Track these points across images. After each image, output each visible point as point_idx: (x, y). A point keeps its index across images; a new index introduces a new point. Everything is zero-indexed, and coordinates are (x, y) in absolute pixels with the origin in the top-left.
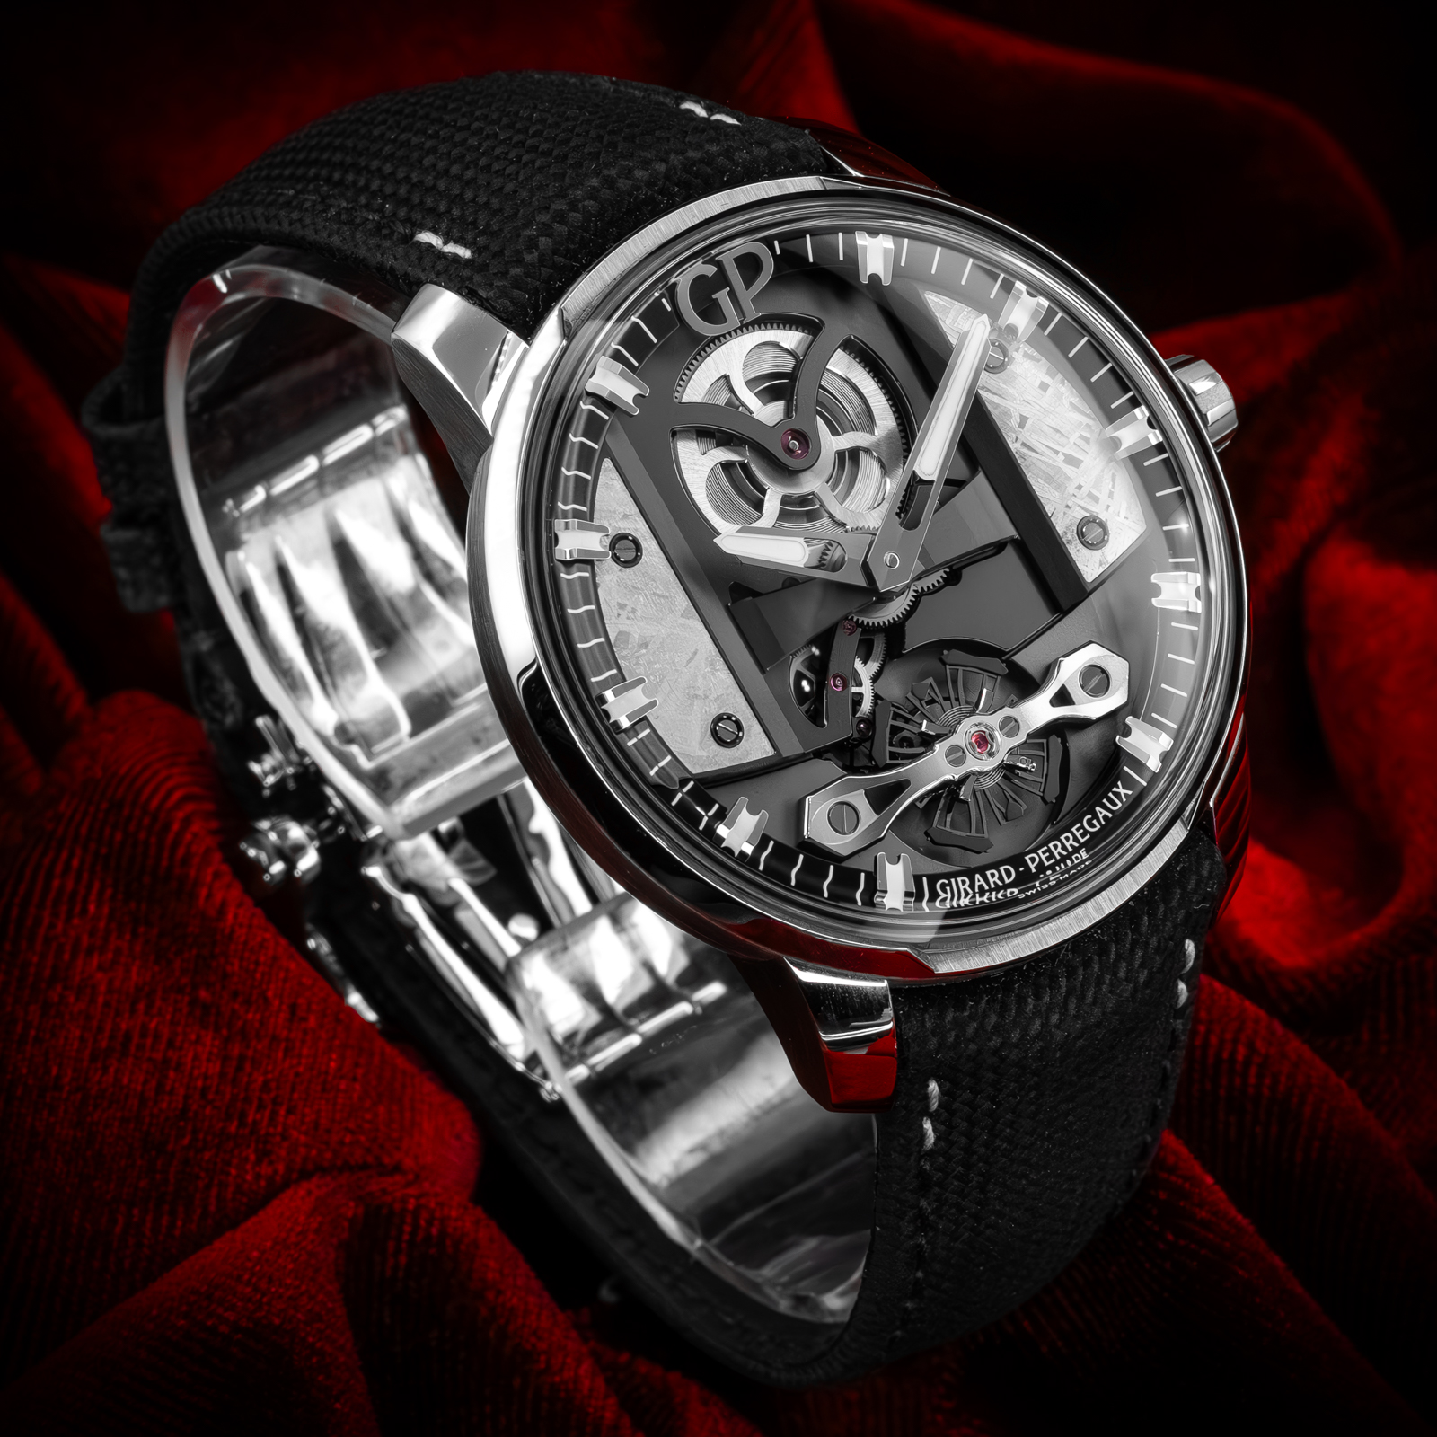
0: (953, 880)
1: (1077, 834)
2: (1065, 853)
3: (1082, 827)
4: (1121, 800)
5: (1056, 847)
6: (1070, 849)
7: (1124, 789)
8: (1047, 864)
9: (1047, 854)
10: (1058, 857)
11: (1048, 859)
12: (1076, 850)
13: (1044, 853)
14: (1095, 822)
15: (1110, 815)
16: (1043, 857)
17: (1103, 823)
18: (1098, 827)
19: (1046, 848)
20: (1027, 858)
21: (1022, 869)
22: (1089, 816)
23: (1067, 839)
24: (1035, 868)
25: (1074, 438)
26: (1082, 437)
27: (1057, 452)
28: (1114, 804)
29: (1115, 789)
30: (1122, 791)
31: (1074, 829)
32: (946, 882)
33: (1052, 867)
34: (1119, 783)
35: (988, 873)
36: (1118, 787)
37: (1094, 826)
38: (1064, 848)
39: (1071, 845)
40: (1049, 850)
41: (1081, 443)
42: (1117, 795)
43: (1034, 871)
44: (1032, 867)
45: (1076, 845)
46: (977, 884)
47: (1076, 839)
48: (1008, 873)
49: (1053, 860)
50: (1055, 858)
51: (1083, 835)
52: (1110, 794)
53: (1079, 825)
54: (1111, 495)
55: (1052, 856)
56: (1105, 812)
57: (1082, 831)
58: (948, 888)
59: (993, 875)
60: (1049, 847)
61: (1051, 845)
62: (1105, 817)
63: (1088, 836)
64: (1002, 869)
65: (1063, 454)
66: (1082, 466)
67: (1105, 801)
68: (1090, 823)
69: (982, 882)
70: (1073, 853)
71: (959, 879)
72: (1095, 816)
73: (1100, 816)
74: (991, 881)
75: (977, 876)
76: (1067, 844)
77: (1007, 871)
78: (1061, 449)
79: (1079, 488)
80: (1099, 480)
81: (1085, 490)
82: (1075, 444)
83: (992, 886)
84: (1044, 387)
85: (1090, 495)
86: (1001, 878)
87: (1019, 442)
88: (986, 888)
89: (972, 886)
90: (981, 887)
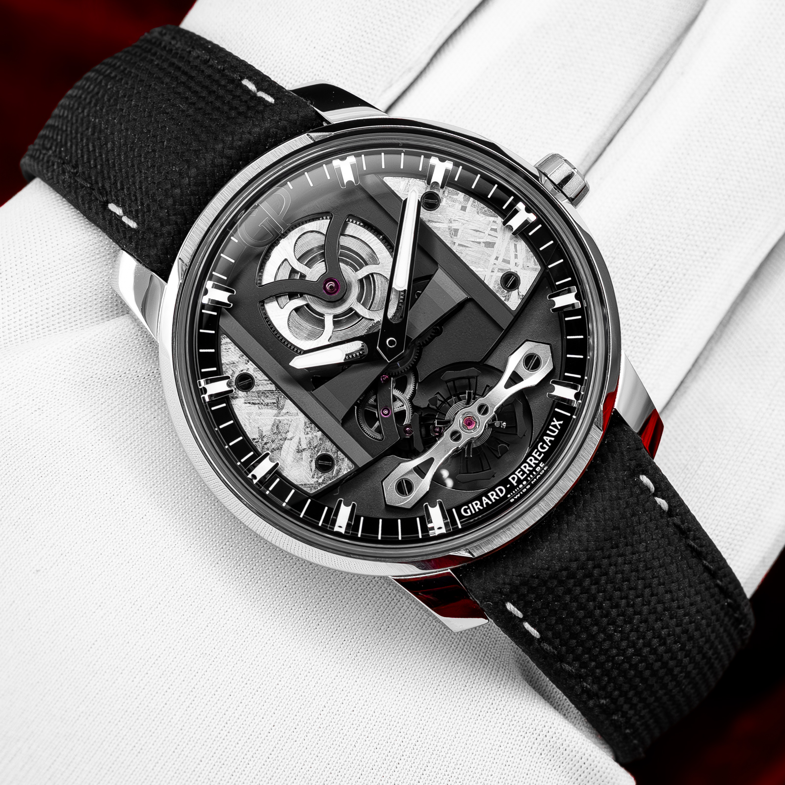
0: (470, 505)
1: (536, 456)
2: (531, 469)
3: (538, 451)
4: (557, 428)
5: (525, 467)
6: (534, 466)
7: (558, 421)
8: (522, 478)
9: (521, 473)
10: (528, 472)
11: (522, 475)
12: (537, 465)
13: (519, 472)
14: (545, 445)
15: (553, 439)
16: (519, 475)
17: (550, 444)
18: (547, 448)
20: (510, 479)
21: (508, 486)
22: (541, 443)
23: (531, 460)
24: (516, 482)
25: (488, 231)
26: (492, 229)
27: (479, 243)
28: (554, 432)
29: (552, 423)
30: (557, 423)
31: (533, 454)
32: (466, 507)
33: (525, 479)
34: (554, 419)
35: (489, 494)
36: (554, 422)
37: (545, 448)
38: (530, 466)
39: (534, 463)
41: (493, 233)
42: (555, 426)
43: (515, 484)
45: (537, 462)
46: (484, 502)
47: (536, 459)
48: (501, 491)
49: (526, 475)
50: (526, 473)
51: (539, 455)
52: (551, 427)
53: (536, 450)
54: (516, 257)
55: (524, 473)
56: (549, 438)
57: (538, 453)
58: (468, 511)
59: (492, 495)
60: (521, 469)
61: (522, 467)
62: (550, 441)
63: (543, 455)
64: (497, 489)
65: (483, 242)
66: (496, 246)
67: (548, 432)
68: (542, 448)
69: (487, 501)
70: (536, 467)
71: (474, 503)
72: (545, 442)
73: (547, 441)
74: (492, 498)
75: (483, 498)
76: (532, 463)
77: (499, 489)
78: (481, 240)
79: (497, 258)
80: (507, 250)
81: (500, 259)
82: (489, 235)
83: (494, 501)
84: (464, 208)
85: (504, 261)
86: (497, 495)
87: (456, 244)
88: (490, 503)
89: (482, 505)
90: (487, 503)
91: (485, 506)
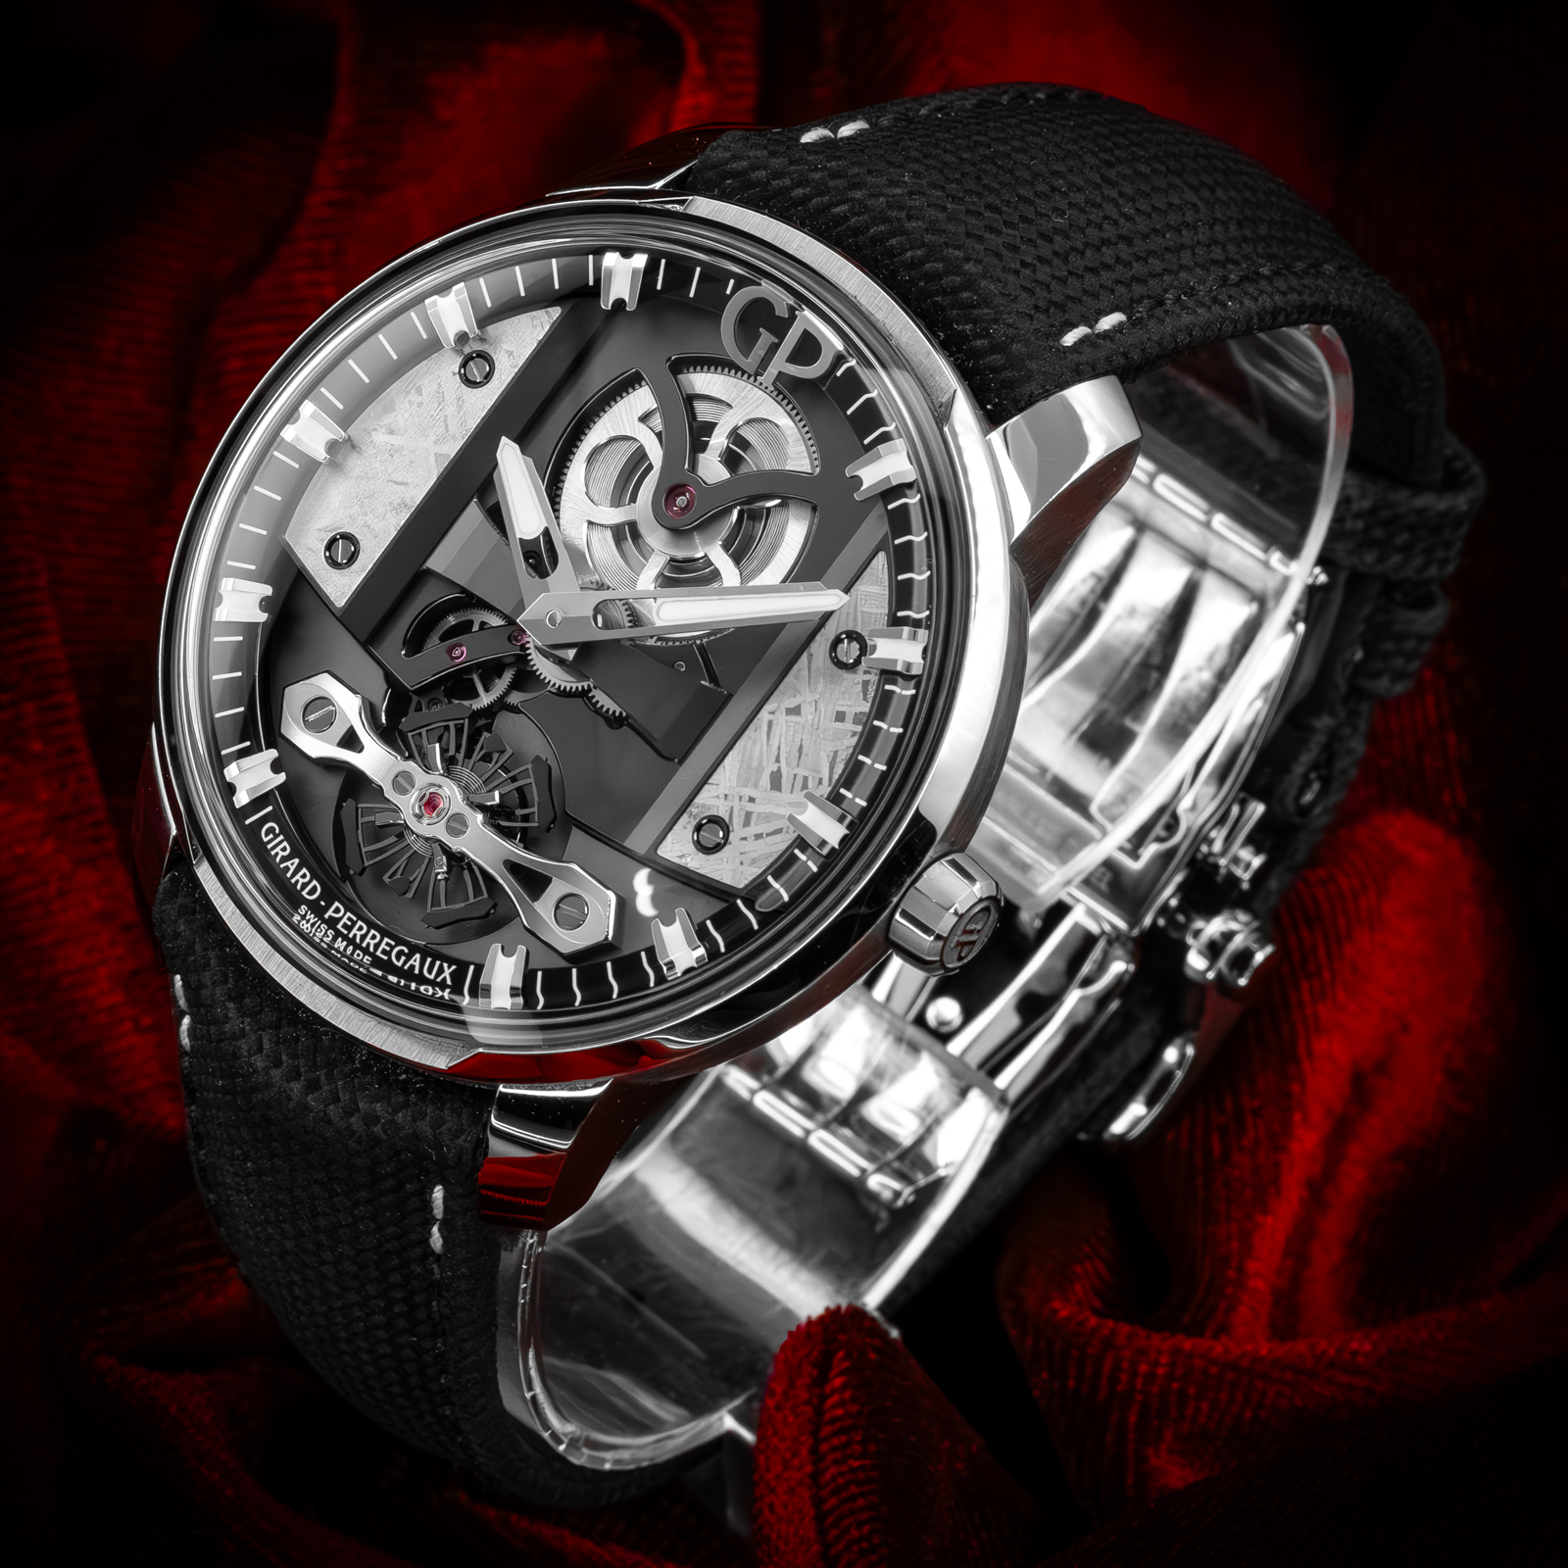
0: (281, 837)
1: (383, 946)
2: (358, 940)
3: (392, 948)
4: (437, 975)
5: (360, 928)
6: (364, 945)
7: (451, 974)
8: (339, 926)
9: (349, 923)
10: (351, 936)
11: (345, 926)
12: (366, 951)
13: (349, 919)
14: (403, 958)
15: (417, 971)
16: (345, 920)
17: (406, 968)
18: (399, 964)
19: (355, 919)
20: (337, 904)
21: (323, 903)
22: (406, 951)
23: (374, 937)
24: (330, 917)
25: (801, 772)
26: (806, 779)
27: (778, 760)
28: (430, 971)
29: (445, 965)
30: (447, 973)
31: (386, 940)
32: (277, 831)
33: (338, 934)
34: (454, 967)
35: (304, 870)
36: (449, 967)
37: (398, 959)
38: (363, 937)
39: (368, 944)
40: (354, 923)
41: (799, 782)
42: (441, 970)
43: (326, 916)
44: (330, 913)
45: (371, 949)
46: (288, 863)
47: (377, 946)
48: (312, 891)
49: (345, 932)
50: (349, 933)
51: (384, 952)
52: (438, 963)
53: (393, 943)
54: (758, 836)
55: (349, 928)
56: (417, 964)
57: (388, 949)
58: (271, 836)
59: (304, 876)
60: (356, 922)
61: (360, 923)
62: (412, 967)
63: (386, 958)
64: (314, 882)
65: (779, 767)
66: (776, 794)
67: (429, 960)
68: (399, 954)
69: (292, 868)
70: (362, 949)
71: (285, 844)
72: (409, 957)
73: (411, 962)
74: (298, 877)
75: (297, 861)
76: (368, 940)
77: (315, 888)
78: (783, 763)
79: (752, 800)
80: (768, 817)
81: (750, 807)
82: (795, 775)
83: (293, 881)
84: (840, 717)
85: (748, 815)
86: (304, 886)
87: (771, 717)
88: (289, 875)
89: (284, 859)
90: (287, 869)
91: (282, 866)
